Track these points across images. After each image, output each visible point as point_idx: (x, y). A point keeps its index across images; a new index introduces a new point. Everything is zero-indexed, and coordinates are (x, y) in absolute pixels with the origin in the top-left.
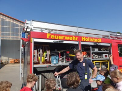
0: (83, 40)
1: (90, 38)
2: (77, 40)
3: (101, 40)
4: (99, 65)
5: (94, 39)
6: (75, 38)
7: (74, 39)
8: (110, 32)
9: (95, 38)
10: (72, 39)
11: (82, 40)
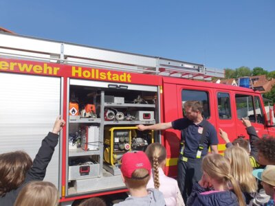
0: (77, 74)
1: (97, 71)
2: (55, 73)
3: (129, 76)
4: (127, 136)
5: (109, 74)
6: (50, 68)
7: (48, 70)
8: (160, 58)
9: (113, 72)
10: (43, 71)
11: (74, 75)
